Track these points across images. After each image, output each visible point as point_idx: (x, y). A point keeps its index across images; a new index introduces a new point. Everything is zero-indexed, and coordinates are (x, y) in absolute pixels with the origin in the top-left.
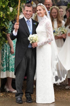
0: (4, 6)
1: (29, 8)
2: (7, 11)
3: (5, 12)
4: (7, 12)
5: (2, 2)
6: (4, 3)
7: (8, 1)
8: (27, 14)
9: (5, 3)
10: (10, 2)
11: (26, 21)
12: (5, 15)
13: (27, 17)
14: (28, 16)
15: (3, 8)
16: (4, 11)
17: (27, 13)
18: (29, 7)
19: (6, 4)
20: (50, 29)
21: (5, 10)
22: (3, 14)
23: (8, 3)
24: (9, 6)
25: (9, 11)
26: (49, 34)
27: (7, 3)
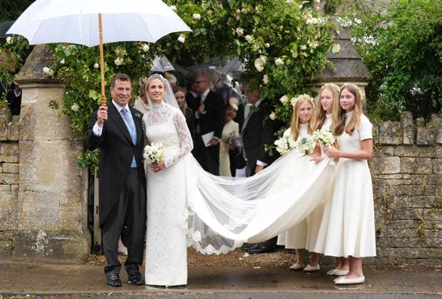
8: (121, 96)
11: (119, 111)
17: (121, 94)
18: (124, 80)
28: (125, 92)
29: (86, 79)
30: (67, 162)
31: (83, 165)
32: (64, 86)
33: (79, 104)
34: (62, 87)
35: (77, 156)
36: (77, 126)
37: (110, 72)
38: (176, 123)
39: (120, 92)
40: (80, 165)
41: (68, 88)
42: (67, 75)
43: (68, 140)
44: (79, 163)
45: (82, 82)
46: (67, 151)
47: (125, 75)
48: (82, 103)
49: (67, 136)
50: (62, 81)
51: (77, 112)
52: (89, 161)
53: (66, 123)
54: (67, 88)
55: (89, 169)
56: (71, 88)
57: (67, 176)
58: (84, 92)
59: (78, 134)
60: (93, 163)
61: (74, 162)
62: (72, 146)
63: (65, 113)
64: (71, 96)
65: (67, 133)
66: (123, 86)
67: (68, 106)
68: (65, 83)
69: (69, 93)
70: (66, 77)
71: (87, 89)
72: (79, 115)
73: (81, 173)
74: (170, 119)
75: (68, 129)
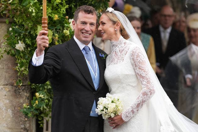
0: (57, 16)
1: (90, 16)
2: (63, 27)
3: (60, 29)
4: (63, 29)
5: (53, 7)
6: (57, 9)
7: (65, 4)
8: (84, 31)
9: (59, 10)
10: (70, 8)
11: (81, 48)
12: (58, 38)
13: (84, 39)
14: (85, 37)
15: (55, 22)
16: (56, 29)
17: (83, 29)
18: (89, 13)
19: (62, 12)
20: (143, 66)
21: (59, 27)
22: (53, 35)
23: (67, 10)
24: (67, 17)
25: (69, 27)
26: (143, 77)
27: (63, 10)
28: (88, 27)
29: (32, 12)
30: (10, 112)
31: (30, 115)
32: (7, 21)
33: (24, 41)
34: (5, 22)
35: (22, 104)
36: (23, 69)
37: (61, 4)
38: (133, 62)
39: (83, 27)
40: (26, 115)
41: (12, 23)
42: (10, 7)
43: (12, 85)
44: (24, 112)
45: (28, 15)
46: (11, 98)
47: (91, 8)
48: (28, 41)
49: (11, 81)
50: (5, 15)
51: (23, 52)
52: (37, 109)
53: (10, 65)
54: (10, 23)
55: (37, 121)
56: (15, 23)
57: (10, 128)
58: (31, 28)
59: (24, 78)
60: (41, 113)
61: (19, 112)
62: (16, 93)
63: (8, 53)
64: (16, 33)
65: (10, 77)
66: (86, 20)
67: (12, 44)
68: (8, 17)
69: (13, 29)
70: (9, 10)
71: (34, 24)
72: (25, 55)
73: (28, 125)
74: (127, 58)
75: (11, 72)
